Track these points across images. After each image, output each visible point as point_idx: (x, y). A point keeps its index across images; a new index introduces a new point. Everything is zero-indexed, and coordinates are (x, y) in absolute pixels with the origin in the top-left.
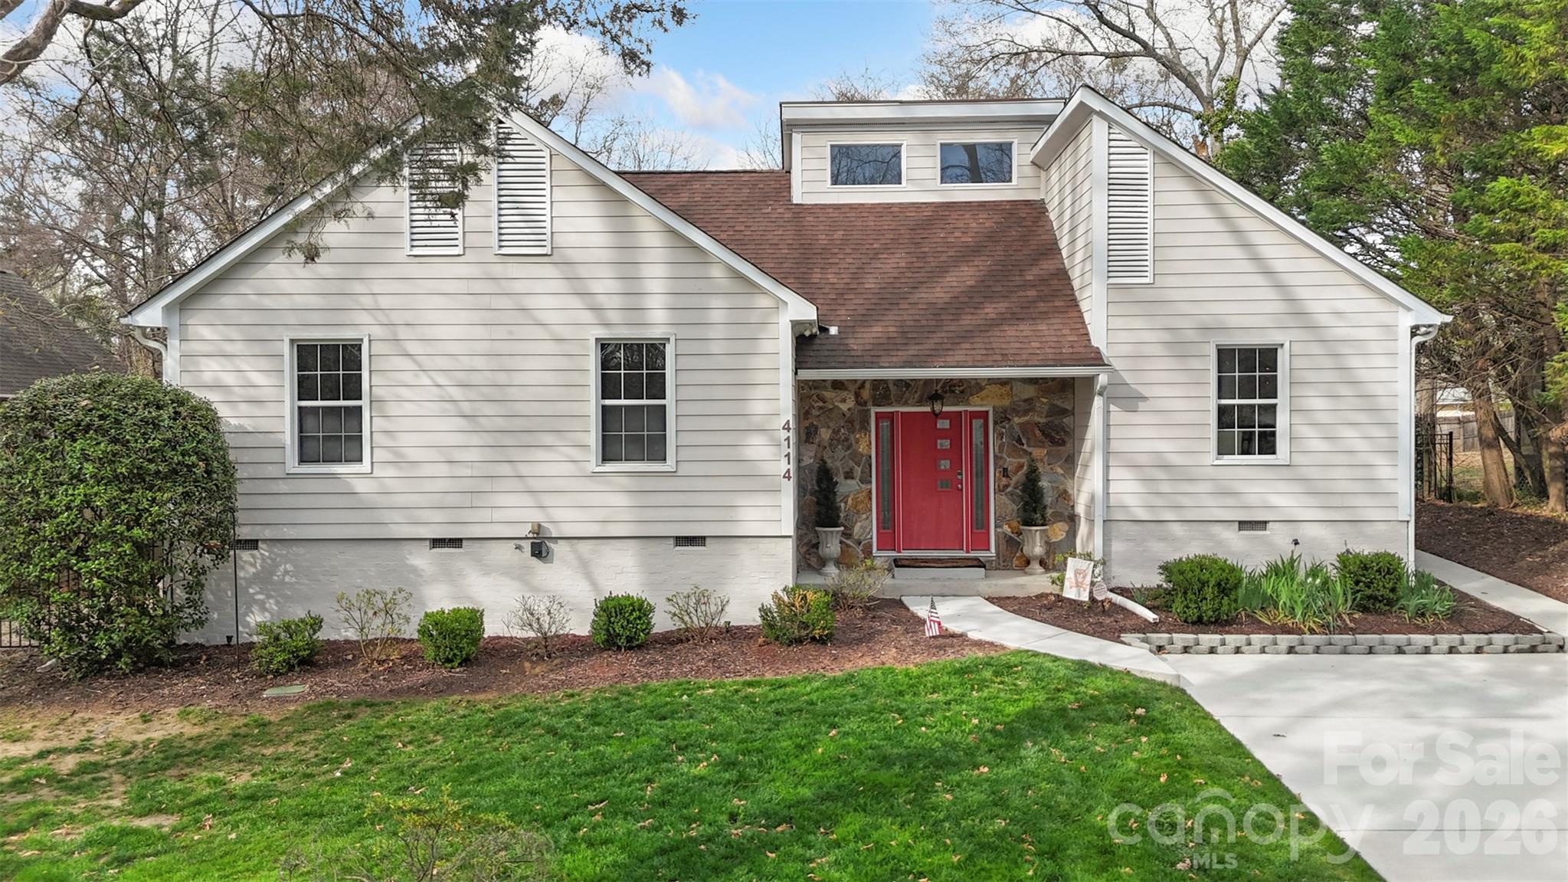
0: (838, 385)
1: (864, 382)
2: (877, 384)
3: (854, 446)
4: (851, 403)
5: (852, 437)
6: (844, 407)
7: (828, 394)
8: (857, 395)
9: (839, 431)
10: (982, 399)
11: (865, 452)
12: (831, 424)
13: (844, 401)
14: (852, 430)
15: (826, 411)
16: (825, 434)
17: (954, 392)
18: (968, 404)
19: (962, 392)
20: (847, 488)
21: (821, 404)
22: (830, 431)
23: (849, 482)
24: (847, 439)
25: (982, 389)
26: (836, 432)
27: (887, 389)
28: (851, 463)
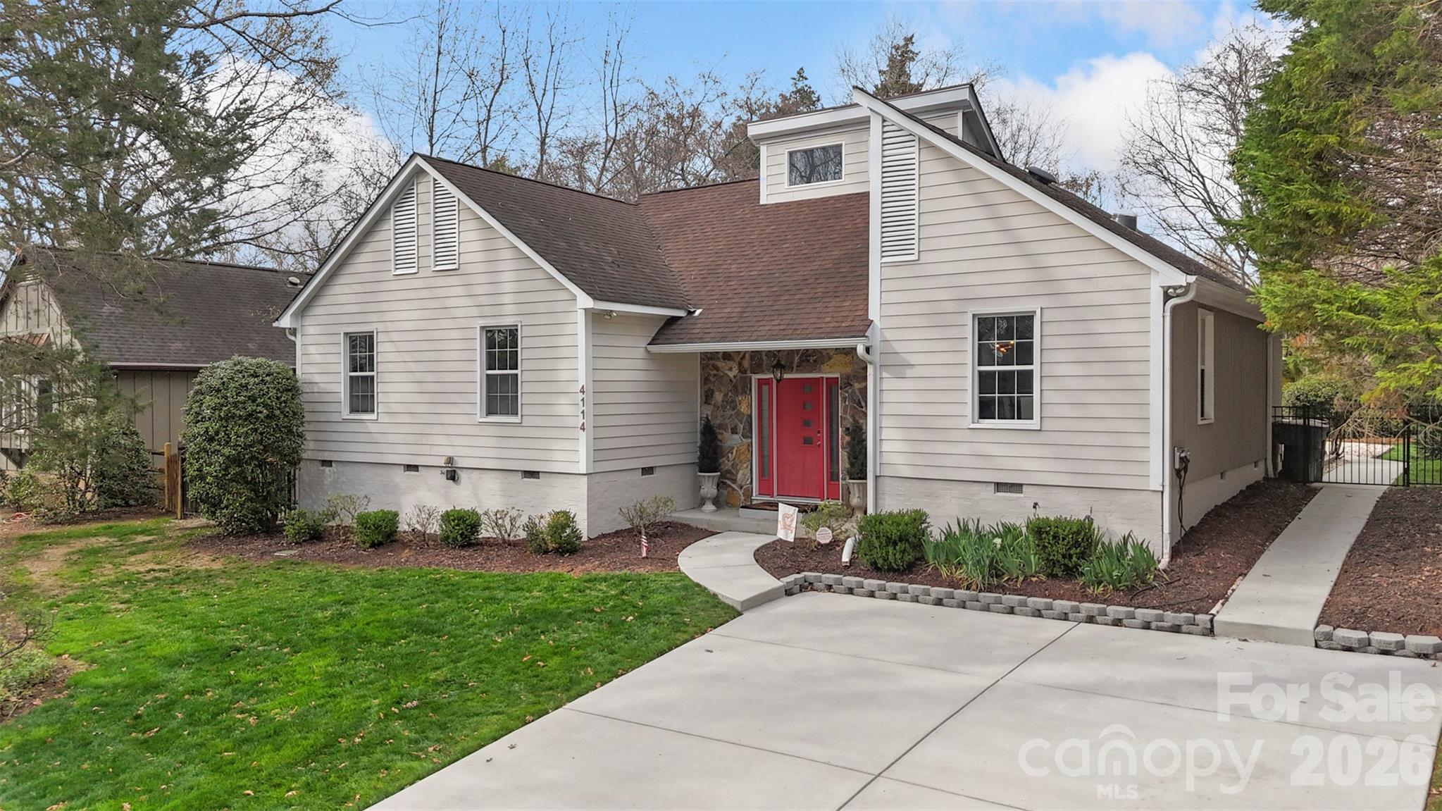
0: (727, 356)
1: (746, 352)
2: (755, 354)
3: (739, 407)
4: (735, 372)
5: (737, 399)
6: (731, 374)
7: (720, 364)
8: (740, 364)
9: (728, 394)
10: (831, 367)
11: (745, 412)
12: (723, 389)
13: (731, 369)
14: (736, 393)
15: (720, 378)
16: (718, 397)
17: (808, 361)
18: (820, 372)
19: (815, 361)
20: (732, 441)
21: (715, 372)
22: (722, 395)
23: (735, 436)
24: (733, 401)
25: (830, 358)
26: (726, 395)
27: (761, 359)
28: (736, 421)
